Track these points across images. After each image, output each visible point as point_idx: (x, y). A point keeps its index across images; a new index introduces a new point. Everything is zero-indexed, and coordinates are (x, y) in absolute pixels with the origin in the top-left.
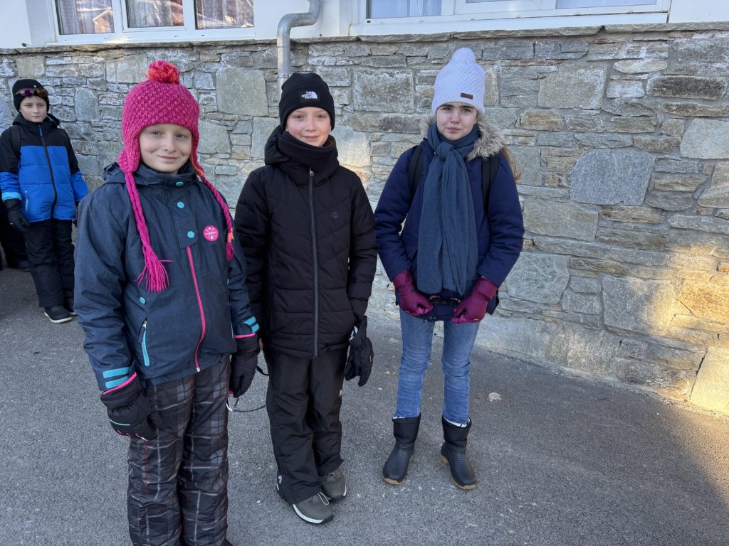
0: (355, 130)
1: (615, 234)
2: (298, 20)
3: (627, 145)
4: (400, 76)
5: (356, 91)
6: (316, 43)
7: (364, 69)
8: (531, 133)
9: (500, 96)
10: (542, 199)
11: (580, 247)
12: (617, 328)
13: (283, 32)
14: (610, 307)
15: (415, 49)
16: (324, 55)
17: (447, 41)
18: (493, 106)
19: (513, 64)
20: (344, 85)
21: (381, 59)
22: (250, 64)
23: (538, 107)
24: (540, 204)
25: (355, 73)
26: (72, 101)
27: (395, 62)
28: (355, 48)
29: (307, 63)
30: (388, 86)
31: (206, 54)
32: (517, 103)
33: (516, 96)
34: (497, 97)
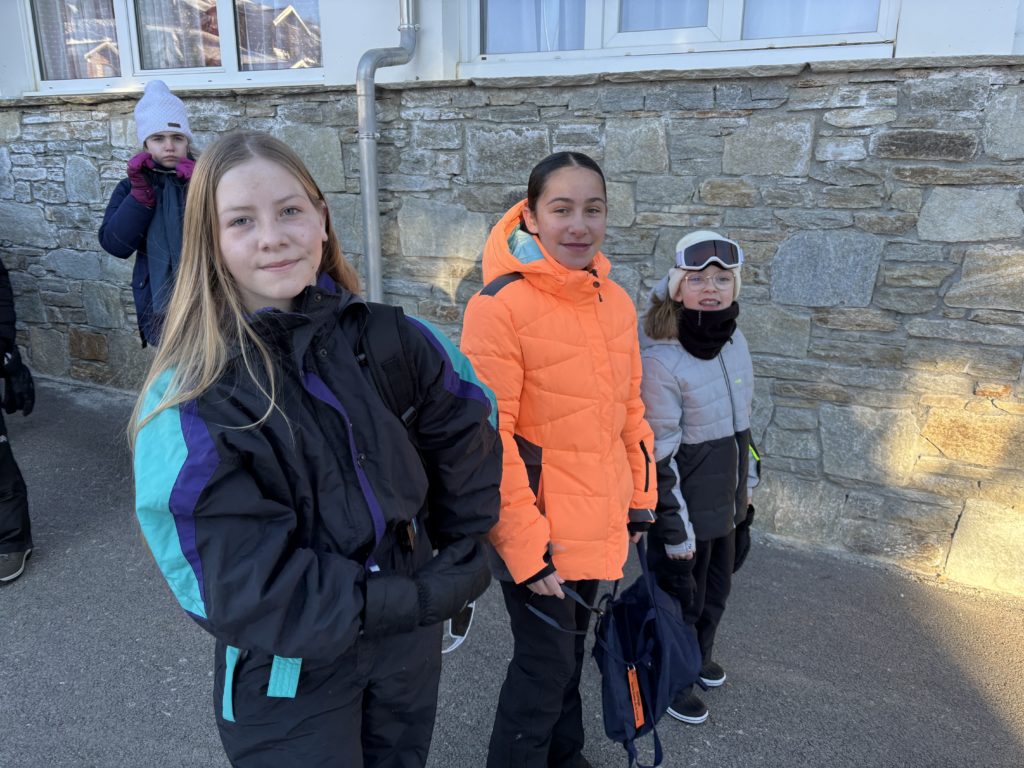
0: (469, 210)
1: (834, 347)
2: (385, 58)
3: (846, 224)
4: (531, 134)
5: (470, 155)
6: (412, 89)
7: (479, 125)
8: (714, 209)
9: (670, 160)
11: (788, 366)
12: (841, 477)
13: (366, 75)
14: (830, 449)
15: (549, 95)
16: (424, 106)
17: (594, 85)
18: (661, 173)
19: (686, 116)
20: (452, 147)
21: (503, 111)
22: (317, 119)
23: (722, 174)
25: (467, 131)
26: (61, 174)
27: (523, 114)
28: (466, 96)
29: (400, 117)
30: (514, 148)
31: (255, 106)
32: (695, 169)
33: (692, 159)
34: (666, 162)
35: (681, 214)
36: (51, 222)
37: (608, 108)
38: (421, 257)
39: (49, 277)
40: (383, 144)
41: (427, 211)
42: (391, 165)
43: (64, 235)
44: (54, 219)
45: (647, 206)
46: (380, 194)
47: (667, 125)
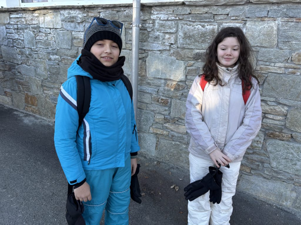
0: (177, 59)
4: (209, 27)
5: (180, 36)
6: (156, 6)
7: (185, 22)
15: (220, 9)
16: (161, 14)
18: (273, 48)
19: (290, 20)
20: (172, 32)
21: (197, 16)
25: (179, 25)
26: (23, 37)
27: (206, 18)
28: (180, 9)
29: (150, 18)
30: (200, 33)
31: (92, 12)
32: (291, 46)
33: (290, 42)
34: (276, 42)
35: (280, 67)
36: (19, 54)
37: (248, 16)
38: (154, 78)
39: (19, 74)
40: (142, 30)
41: (159, 59)
42: (145, 39)
43: (23, 59)
44: (20, 53)
45: (262, 63)
46: (140, 51)
47: (279, 25)
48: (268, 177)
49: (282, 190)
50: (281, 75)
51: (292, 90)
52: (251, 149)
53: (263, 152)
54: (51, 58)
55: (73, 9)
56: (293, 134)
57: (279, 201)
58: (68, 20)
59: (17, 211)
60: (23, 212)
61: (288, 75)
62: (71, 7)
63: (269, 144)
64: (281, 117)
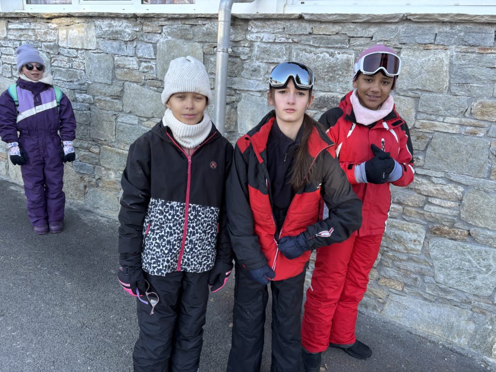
4: (341, 57)
6: (256, 19)
7: (303, 47)
8: (482, 123)
9: (450, 83)
10: (485, 191)
13: (226, 7)
15: (359, 29)
16: (264, 32)
18: (441, 92)
19: (469, 50)
21: (322, 39)
23: (493, 97)
24: (482, 196)
25: (293, 51)
27: (337, 42)
28: (296, 26)
29: (246, 38)
30: (327, 66)
31: (149, 25)
32: (470, 91)
33: (469, 83)
34: (447, 84)
35: (452, 124)
37: (404, 41)
40: (233, 57)
42: (236, 71)
45: (425, 116)
46: (228, 91)
47: (452, 57)
48: (431, 298)
49: (453, 320)
50: (454, 136)
51: (471, 159)
52: (404, 253)
53: (424, 258)
54: (76, 98)
55: (116, 19)
56: (472, 230)
57: (448, 337)
58: (108, 37)
59: (23, 354)
60: (33, 356)
61: (465, 137)
62: (115, 16)
63: (433, 246)
64: (452, 203)
